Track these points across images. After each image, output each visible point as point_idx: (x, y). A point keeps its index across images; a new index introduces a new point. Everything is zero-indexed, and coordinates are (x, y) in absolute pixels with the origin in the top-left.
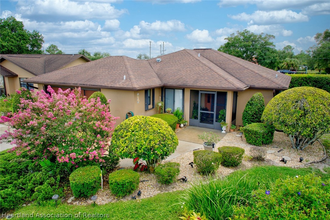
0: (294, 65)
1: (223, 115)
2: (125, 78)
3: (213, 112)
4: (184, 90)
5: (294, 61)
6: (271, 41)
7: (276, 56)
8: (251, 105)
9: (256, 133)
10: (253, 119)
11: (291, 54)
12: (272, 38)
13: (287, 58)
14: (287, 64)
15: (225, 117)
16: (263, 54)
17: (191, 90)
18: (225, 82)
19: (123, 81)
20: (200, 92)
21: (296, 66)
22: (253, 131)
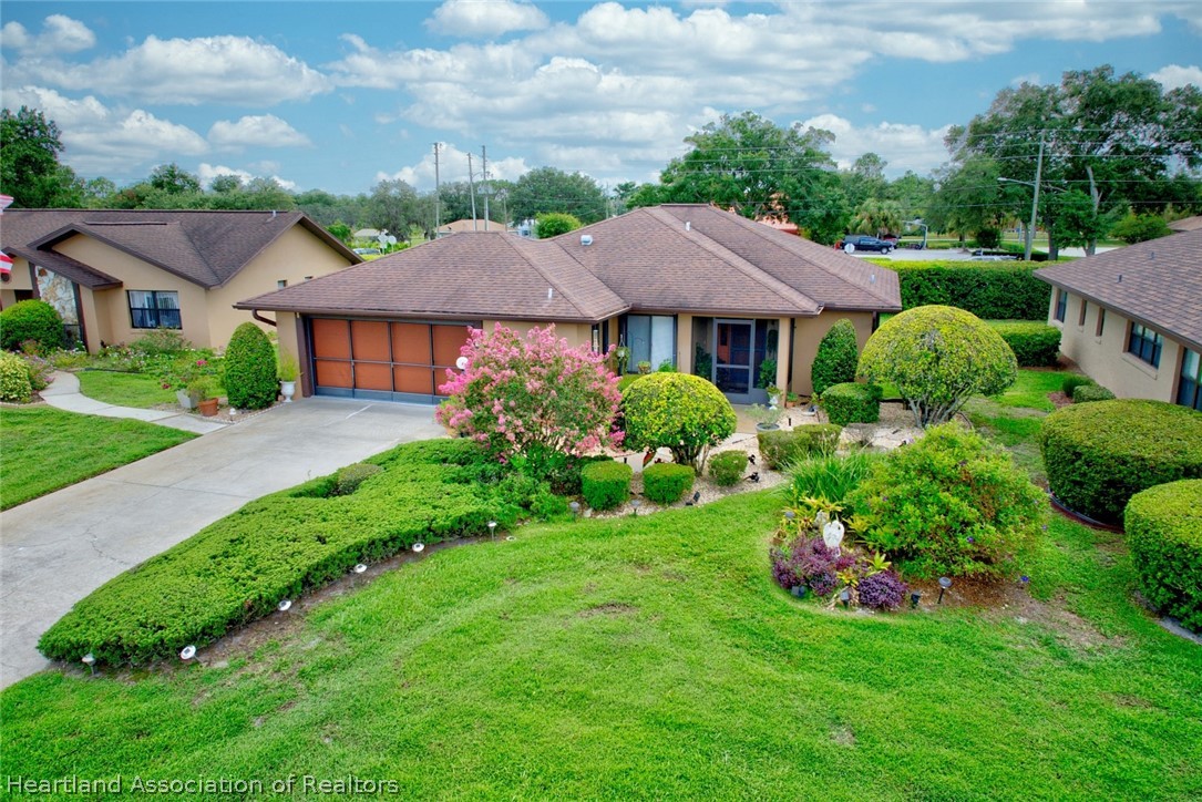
0: (891, 222)
1: (770, 372)
2: (550, 296)
3: (748, 364)
4: (676, 317)
5: (889, 207)
6: (823, 149)
7: (842, 197)
8: (830, 347)
9: (850, 401)
10: (837, 375)
11: (879, 183)
12: (827, 139)
13: (868, 201)
14: (871, 218)
15: (775, 377)
16: (802, 191)
17: (693, 318)
18: (773, 297)
19: (550, 301)
20: (716, 322)
21: (896, 224)
22: (845, 397)
